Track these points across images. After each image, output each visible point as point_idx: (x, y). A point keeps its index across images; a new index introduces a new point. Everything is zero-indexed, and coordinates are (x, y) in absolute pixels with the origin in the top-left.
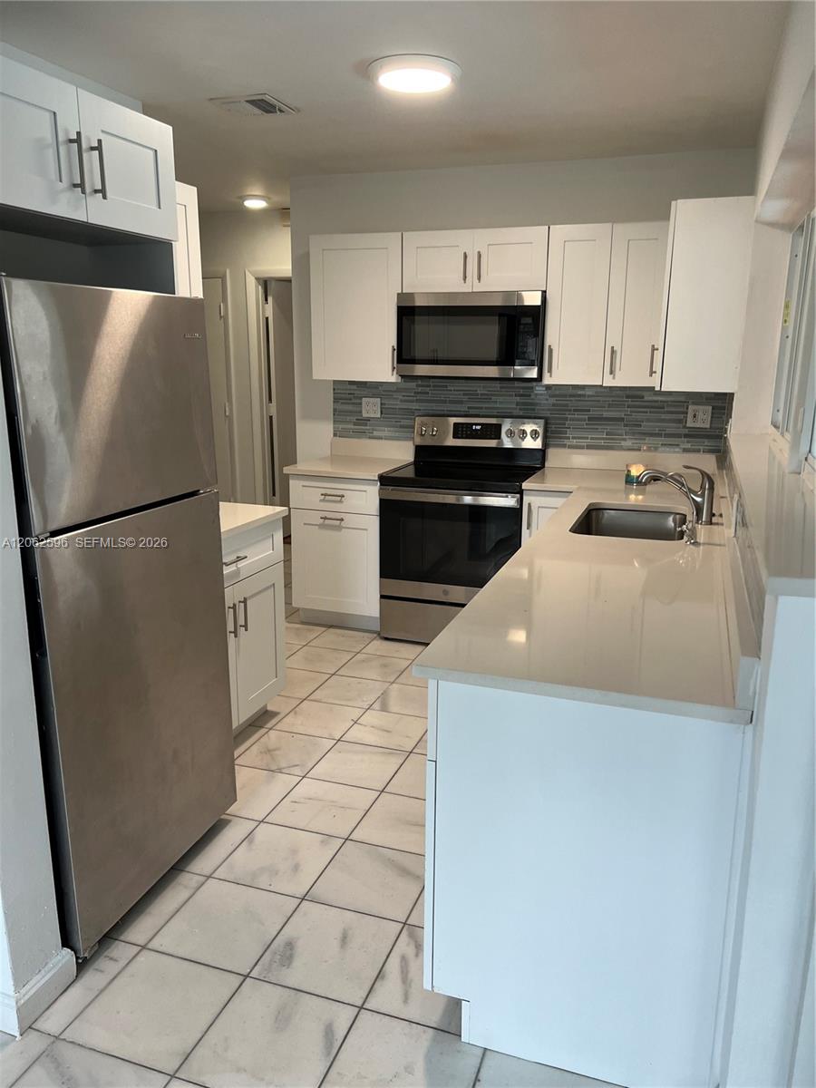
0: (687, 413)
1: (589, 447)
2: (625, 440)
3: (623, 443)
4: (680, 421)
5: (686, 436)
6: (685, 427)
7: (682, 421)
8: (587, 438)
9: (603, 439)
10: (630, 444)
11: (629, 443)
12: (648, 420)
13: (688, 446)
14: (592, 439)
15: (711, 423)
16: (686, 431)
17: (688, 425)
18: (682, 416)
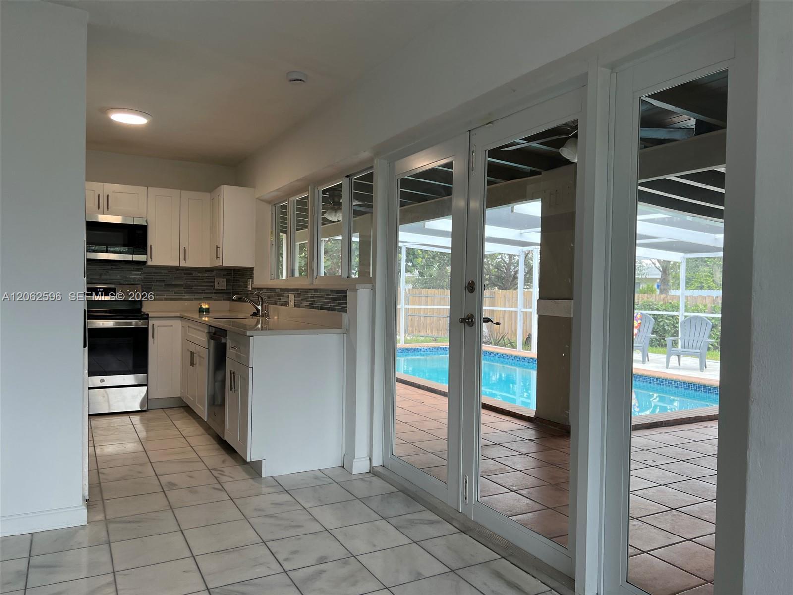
0: (214, 282)
1: (166, 300)
2: (184, 295)
3: (184, 297)
4: (212, 286)
5: (215, 293)
6: (214, 289)
7: (213, 286)
8: (164, 295)
9: (174, 295)
10: (188, 298)
11: (186, 297)
12: (196, 285)
13: (216, 298)
14: (167, 295)
15: (226, 287)
16: (214, 291)
17: (215, 288)
18: (212, 284)
